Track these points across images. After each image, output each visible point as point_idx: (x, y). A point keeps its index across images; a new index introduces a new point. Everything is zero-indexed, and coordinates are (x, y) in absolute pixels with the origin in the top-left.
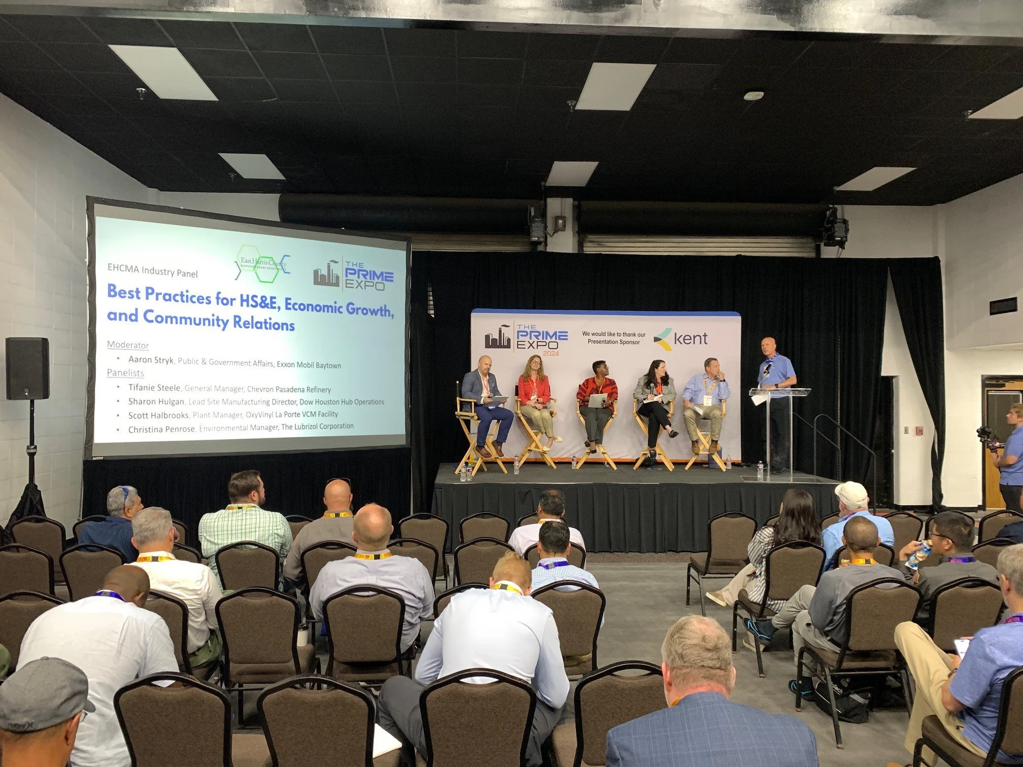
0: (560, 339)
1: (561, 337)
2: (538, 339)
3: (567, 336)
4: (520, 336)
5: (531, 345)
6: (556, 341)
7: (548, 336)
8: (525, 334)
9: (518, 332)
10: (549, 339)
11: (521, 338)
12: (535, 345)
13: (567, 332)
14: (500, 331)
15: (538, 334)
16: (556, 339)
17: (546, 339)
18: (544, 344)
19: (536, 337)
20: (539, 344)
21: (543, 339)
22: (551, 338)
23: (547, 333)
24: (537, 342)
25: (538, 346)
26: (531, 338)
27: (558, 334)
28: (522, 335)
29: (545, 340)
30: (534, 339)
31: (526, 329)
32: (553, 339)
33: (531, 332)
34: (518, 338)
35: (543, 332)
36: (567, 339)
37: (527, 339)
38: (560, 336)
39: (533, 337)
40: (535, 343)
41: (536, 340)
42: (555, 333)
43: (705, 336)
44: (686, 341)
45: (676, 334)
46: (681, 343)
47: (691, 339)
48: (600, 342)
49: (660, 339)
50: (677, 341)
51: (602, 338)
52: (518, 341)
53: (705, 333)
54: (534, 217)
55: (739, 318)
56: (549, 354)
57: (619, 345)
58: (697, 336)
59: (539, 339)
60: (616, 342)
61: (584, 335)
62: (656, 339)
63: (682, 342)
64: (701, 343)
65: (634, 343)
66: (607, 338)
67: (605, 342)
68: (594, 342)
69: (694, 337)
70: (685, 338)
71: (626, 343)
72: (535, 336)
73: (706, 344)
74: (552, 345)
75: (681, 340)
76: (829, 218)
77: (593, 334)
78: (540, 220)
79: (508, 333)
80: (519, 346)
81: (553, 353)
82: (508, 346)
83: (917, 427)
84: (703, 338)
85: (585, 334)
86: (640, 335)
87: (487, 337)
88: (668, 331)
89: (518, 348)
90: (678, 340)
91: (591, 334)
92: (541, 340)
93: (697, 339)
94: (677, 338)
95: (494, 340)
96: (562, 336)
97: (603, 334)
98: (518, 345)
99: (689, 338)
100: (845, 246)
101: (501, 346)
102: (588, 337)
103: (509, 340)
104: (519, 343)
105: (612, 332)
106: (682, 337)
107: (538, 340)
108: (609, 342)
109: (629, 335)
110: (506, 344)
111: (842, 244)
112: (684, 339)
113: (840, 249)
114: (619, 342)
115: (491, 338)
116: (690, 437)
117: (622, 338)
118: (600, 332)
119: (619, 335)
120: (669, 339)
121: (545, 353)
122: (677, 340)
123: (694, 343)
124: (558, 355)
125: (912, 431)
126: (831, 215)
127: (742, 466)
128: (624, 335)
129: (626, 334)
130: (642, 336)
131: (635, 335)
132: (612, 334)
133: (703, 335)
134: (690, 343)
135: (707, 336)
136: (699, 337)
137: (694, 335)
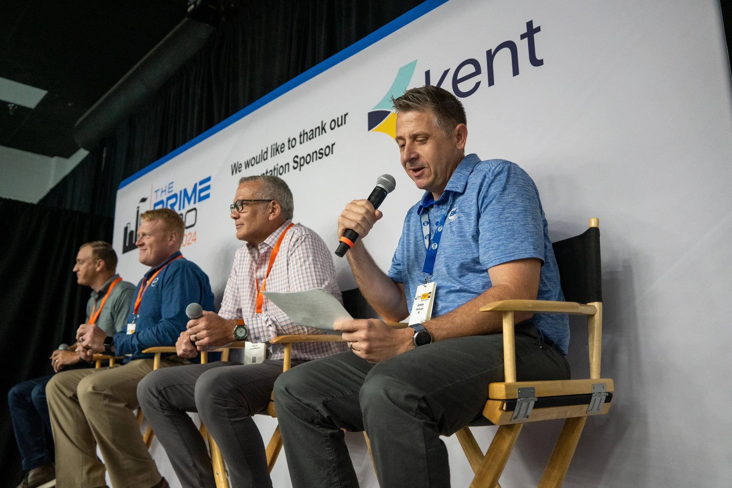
0: (199, 200)
1: (202, 194)
6: (195, 206)
7: (186, 200)
13: (210, 179)
14: (138, 214)
15: (174, 200)
22: (189, 201)
23: (186, 192)
32: (192, 203)
33: (167, 200)
35: (181, 193)
42: (195, 188)
47: (478, 71)
53: (530, 24)
61: (233, 173)
62: (375, 119)
64: (516, 72)
65: (321, 154)
66: (270, 163)
69: (490, 56)
70: (459, 77)
77: (246, 165)
85: (235, 168)
86: (334, 125)
91: (243, 167)
95: (131, 235)
96: (203, 190)
97: (263, 156)
105: (278, 144)
117: (298, 149)
119: (292, 143)
123: (491, 82)
128: (302, 141)
129: (306, 135)
130: (340, 123)
131: (323, 129)
132: (279, 149)
133: (523, 37)
134: (478, 84)
135: (538, 29)
136: (506, 52)
137: (489, 52)
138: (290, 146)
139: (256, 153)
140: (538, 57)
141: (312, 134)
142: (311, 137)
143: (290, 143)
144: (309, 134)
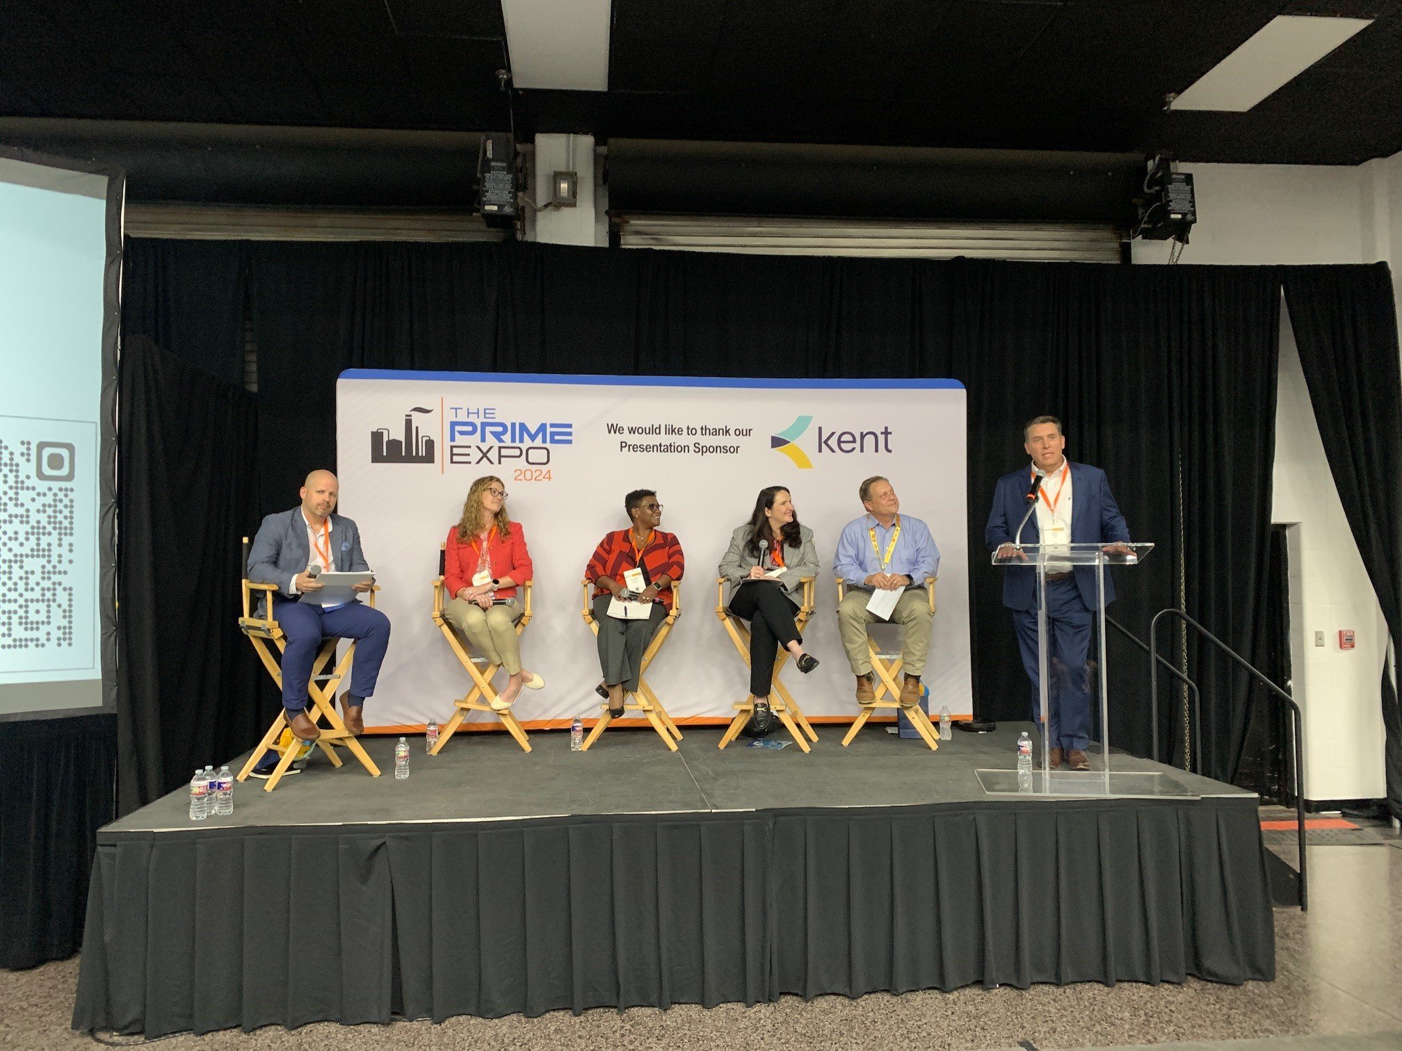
0: (553, 441)
1: (556, 438)
2: (501, 441)
3: (570, 434)
4: (457, 434)
5: (485, 455)
6: (544, 445)
7: (525, 435)
8: (470, 429)
9: (453, 424)
10: (528, 442)
11: (460, 440)
12: (493, 455)
13: (570, 426)
14: (409, 423)
15: (500, 429)
16: (544, 441)
17: (522, 441)
18: (517, 452)
19: (497, 436)
20: (504, 452)
21: (513, 440)
22: (533, 438)
23: (523, 427)
24: (500, 448)
25: (500, 456)
26: (483, 440)
27: (549, 430)
28: (462, 433)
29: (517, 444)
30: (491, 441)
31: (473, 418)
32: (538, 442)
33: (484, 425)
34: (453, 439)
35: (513, 425)
36: (570, 442)
37: (475, 440)
38: (553, 434)
39: (489, 436)
40: (495, 450)
41: (497, 444)
42: (542, 428)
43: (886, 433)
44: (844, 446)
45: (820, 429)
46: (833, 451)
47: (854, 441)
48: (647, 448)
49: (784, 442)
50: (823, 445)
51: (652, 440)
52: (452, 447)
53: (886, 428)
54: (493, 160)
55: (962, 393)
56: (528, 475)
57: (692, 456)
58: (866, 434)
59: (503, 441)
60: (684, 449)
61: (610, 432)
62: (777, 442)
63: (835, 447)
64: (877, 451)
65: (725, 450)
66: (665, 439)
67: (659, 448)
68: (635, 448)
69: (863, 436)
70: (842, 439)
71: (708, 449)
72: (493, 433)
73: (890, 451)
74: (535, 456)
75: (833, 442)
76: (1154, 174)
77: (632, 431)
78: (504, 165)
79: (427, 427)
80: (456, 458)
81: (538, 473)
82: (429, 458)
83: (1340, 632)
84: (881, 438)
85: (614, 429)
86: (739, 432)
87: (377, 437)
88: (803, 422)
89: (452, 462)
90: (826, 442)
91: (626, 431)
92: (508, 443)
93: (869, 440)
94: (823, 439)
95: (394, 444)
96: (559, 434)
97: (654, 430)
98: (452, 455)
99: (849, 438)
100: (1190, 236)
101: (410, 459)
102: (617, 438)
103: (430, 444)
104: (455, 451)
105: (676, 426)
106: (835, 438)
107: (502, 445)
108: (669, 448)
109: (716, 432)
110: (422, 452)
111: (1181, 231)
112: (839, 442)
113: (1179, 245)
114: (692, 448)
115: (385, 439)
116: (852, 665)
117: (699, 438)
118: (648, 425)
119: (691, 431)
120: (806, 442)
121: (519, 476)
122: (823, 443)
123: (862, 451)
124: (550, 478)
125: (1331, 640)
126: (1158, 169)
127: (976, 730)
128: (704, 433)
129: (708, 431)
130: (744, 434)
131: (727, 432)
132: (676, 431)
133: (882, 433)
134: (853, 449)
135: (890, 433)
136: (871, 437)
137: (862, 433)
138: (690, 432)
139: (647, 425)
140: (890, 448)
141: (716, 431)
142: (714, 433)
143: (690, 430)
144: (711, 431)
